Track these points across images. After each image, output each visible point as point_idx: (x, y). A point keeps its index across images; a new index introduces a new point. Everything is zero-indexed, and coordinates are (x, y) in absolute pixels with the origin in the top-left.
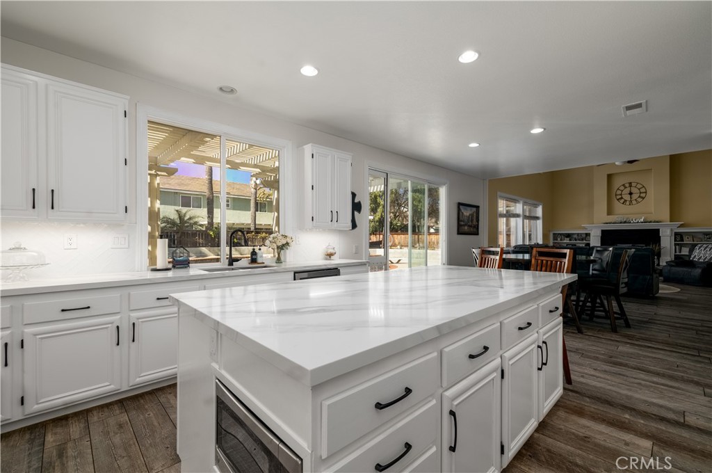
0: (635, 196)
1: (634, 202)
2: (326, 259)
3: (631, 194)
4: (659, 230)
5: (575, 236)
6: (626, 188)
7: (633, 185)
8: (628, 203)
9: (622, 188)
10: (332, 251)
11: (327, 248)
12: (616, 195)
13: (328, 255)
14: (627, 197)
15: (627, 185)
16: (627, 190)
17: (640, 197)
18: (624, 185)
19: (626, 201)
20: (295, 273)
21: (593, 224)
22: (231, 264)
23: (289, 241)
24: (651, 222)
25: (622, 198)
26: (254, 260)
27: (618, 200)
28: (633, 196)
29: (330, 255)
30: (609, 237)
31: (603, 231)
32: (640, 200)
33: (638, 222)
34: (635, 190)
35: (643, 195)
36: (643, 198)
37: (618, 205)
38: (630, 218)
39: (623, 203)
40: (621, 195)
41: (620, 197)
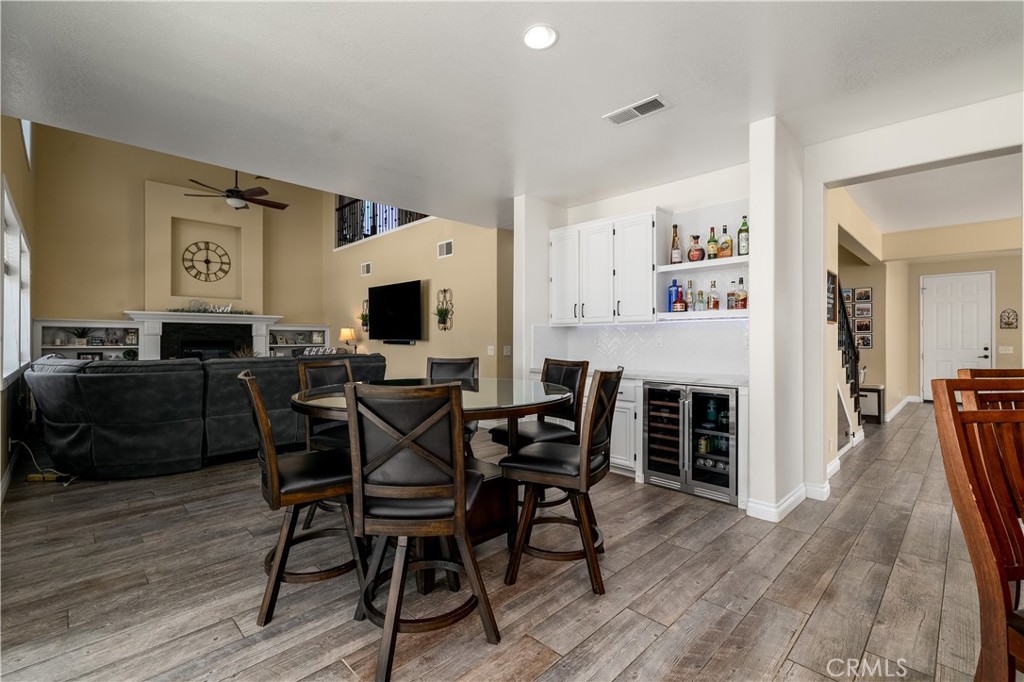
0: (214, 267)
1: (212, 277)
3: (207, 262)
4: (250, 326)
5: (102, 334)
6: (199, 249)
7: (212, 247)
8: (203, 277)
9: (194, 249)
12: (184, 260)
14: (202, 267)
15: (202, 246)
16: (201, 256)
17: (220, 269)
18: (196, 244)
19: (199, 273)
21: (144, 310)
24: (241, 313)
25: (193, 267)
27: (186, 269)
28: (211, 266)
30: (177, 338)
31: (165, 325)
32: (221, 274)
33: (223, 312)
34: (213, 257)
35: (225, 267)
36: (226, 273)
37: (187, 279)
38: (211, 304)
39: (195, 277)
40: (192, 260)
41: (190, 264)
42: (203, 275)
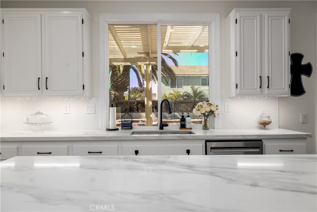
2: (261, 128)
10: (267, 120)
11: (261, 117)
13: (261, 124)
20: (207, 141)
22: (161, 128)
23: (213, 108)
26: (183, 126)
29: (264, 125)
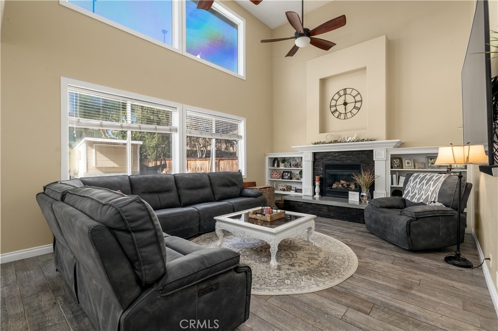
0: (350, 107)
1: (349, 115)
3: (345, 104)
4: (373, 150)
6: (340, 96)
7: (349, 91)
8: (342, 116)
9: (336, 97)
12: (331, 107)
14: (341, 109)
15: (342, 93)
16: (342, 100)
17: (355, 107)
18: (338, 93)
19: (340, 114)
25: (336, 110)
27: (332, 113)
28: (348, 106)
30: (322, 163)
32: (355, 111)
33: (350, 141)
34: (349, 99)
35: (358, 105)
36: (359, 109)
37: (332, 120)
38: (344, 135)
39: (338, 118)
40: (336, 106)
41: (334, 109)
42: (342, 115)
